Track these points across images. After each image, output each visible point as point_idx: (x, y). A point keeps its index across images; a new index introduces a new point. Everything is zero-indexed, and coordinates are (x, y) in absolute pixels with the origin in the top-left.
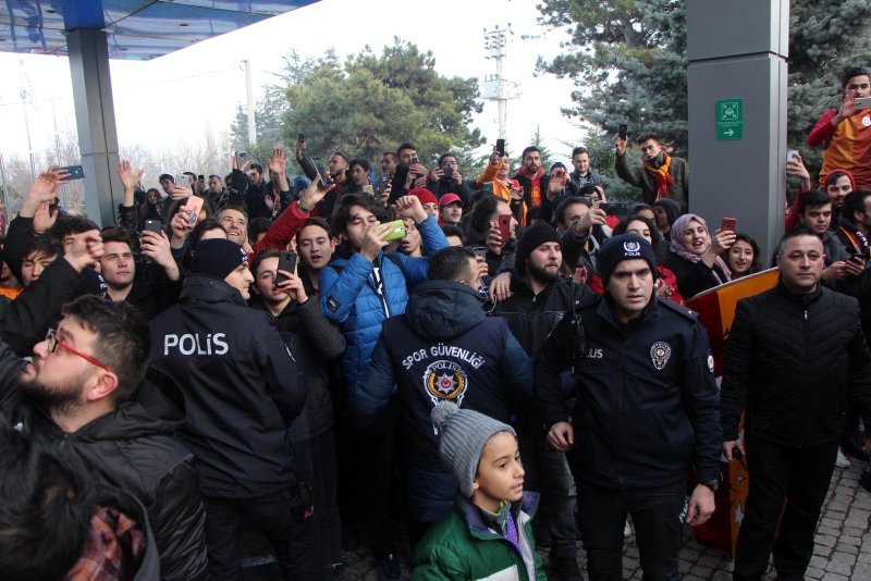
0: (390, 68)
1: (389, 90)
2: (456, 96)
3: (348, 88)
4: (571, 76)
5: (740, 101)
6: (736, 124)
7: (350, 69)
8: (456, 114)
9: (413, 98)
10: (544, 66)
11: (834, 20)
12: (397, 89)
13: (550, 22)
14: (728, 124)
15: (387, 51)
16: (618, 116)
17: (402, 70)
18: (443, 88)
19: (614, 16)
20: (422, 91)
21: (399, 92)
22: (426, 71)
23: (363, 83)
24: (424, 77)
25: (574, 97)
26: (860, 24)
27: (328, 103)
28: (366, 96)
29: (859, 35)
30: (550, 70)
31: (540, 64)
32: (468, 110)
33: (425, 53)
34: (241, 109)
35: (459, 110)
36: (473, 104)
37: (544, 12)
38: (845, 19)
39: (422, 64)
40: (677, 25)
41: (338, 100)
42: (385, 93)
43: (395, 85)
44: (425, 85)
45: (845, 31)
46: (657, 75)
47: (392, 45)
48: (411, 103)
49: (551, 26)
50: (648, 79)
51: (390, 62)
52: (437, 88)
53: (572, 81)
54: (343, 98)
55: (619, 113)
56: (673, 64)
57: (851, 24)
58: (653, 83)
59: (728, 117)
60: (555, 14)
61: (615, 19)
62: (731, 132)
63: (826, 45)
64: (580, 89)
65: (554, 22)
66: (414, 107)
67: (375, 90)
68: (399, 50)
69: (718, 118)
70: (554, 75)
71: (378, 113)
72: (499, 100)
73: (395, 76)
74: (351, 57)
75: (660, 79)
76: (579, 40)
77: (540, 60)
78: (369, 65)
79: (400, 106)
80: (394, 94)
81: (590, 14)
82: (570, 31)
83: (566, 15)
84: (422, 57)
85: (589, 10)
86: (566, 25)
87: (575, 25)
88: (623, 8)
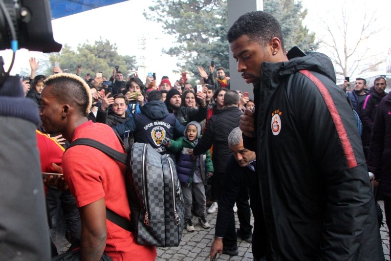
0: (98, 50)
1: (98, 59)
2: (126, 63)
3: (79, 58)
4: (176, 56)
7: (80, 50)
8: (126, 71)
9: (108, 63)
10: (165, 52)
12: (101, 58)
13: (168, 33)
15: (96, 43)
17: (102, 51)
18: (121, 60)
19: (194, 31)
20: (112, 60)
21: (102, 60)
22: (114, 52)
23: (85, 56)
24: (113, 55)
25: (178, 65)
26: (287, 34)
27: (70, 64)
28: (87, 62)
29: (288, 38)
30: (167, 53)
31: (163, 51)
32: (132, 69)
33: (114, 44)
34: (22, 69)
35: (128, 69)
36: (134, 66)
37: (165, 28)
39: (112, 49)
40: (221, 31)
41: (74, 63)
42: (96, 60)
43: (99, 57)
44: (113, 58)
46: (214, 50)
47: (98, 40)
48: (107, 65)
49: (168, 34)
50: (211, 52)
51: (97, 47)
52: (118, 59)
53: (177, 58)
54: (77, 62)
55: (199, 65)
56: (220, 46)
57: (285, 34)
58: (213, 53)
60: (170, 29)
64: (180, 61)
65: (169, 33)
66: (108, 67)
67: (91, 59)
68: (102, 42)
70: (169, 55)
71: (92, 69)
72: (144, 67)
73: (99, 53)
74: (80, 44)
75: (215, 52)
76: (180, 41)
77: (163, 49)
78: (88, 48)
79: (102, 66)
80: (100, 61)
81: (185, 29)
82: (176, 37)
83: (174, 30)
84: (112, 46)
85: (184, 28)
86: (174, 34)
87: (178, 34)
88: (198, 28)
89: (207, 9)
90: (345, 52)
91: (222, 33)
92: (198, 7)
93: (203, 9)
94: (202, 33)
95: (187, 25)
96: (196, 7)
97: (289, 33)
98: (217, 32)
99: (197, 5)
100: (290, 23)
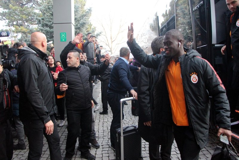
5: (65, 33)
6: (65, 38)
11: (79, 24)
14: (63, 38)
16: (27, 42)
38: (81, 24)
40: (42, 21)
45: (81, 27)
57: (82, 25)
59: (63, 36)
61: (19, 20)
62: (64, 40)
63: (77, 29)
69: (61, 36)
76: (9, 25)
82: (5, 22)
85: (12, 17)
86: (4, 20)
87: (7, 21)
88: (22, 17)
89: (29, 6)
90: (111, 39)
91: (43, 22)
92: (22, 4)
93: (26, 5)
94: (25, 22)
95: (14, 15)
96: (21, 3)
97: (85, 25)
98: (40, 21)
99: (21, 2)
100: (85, 20)
